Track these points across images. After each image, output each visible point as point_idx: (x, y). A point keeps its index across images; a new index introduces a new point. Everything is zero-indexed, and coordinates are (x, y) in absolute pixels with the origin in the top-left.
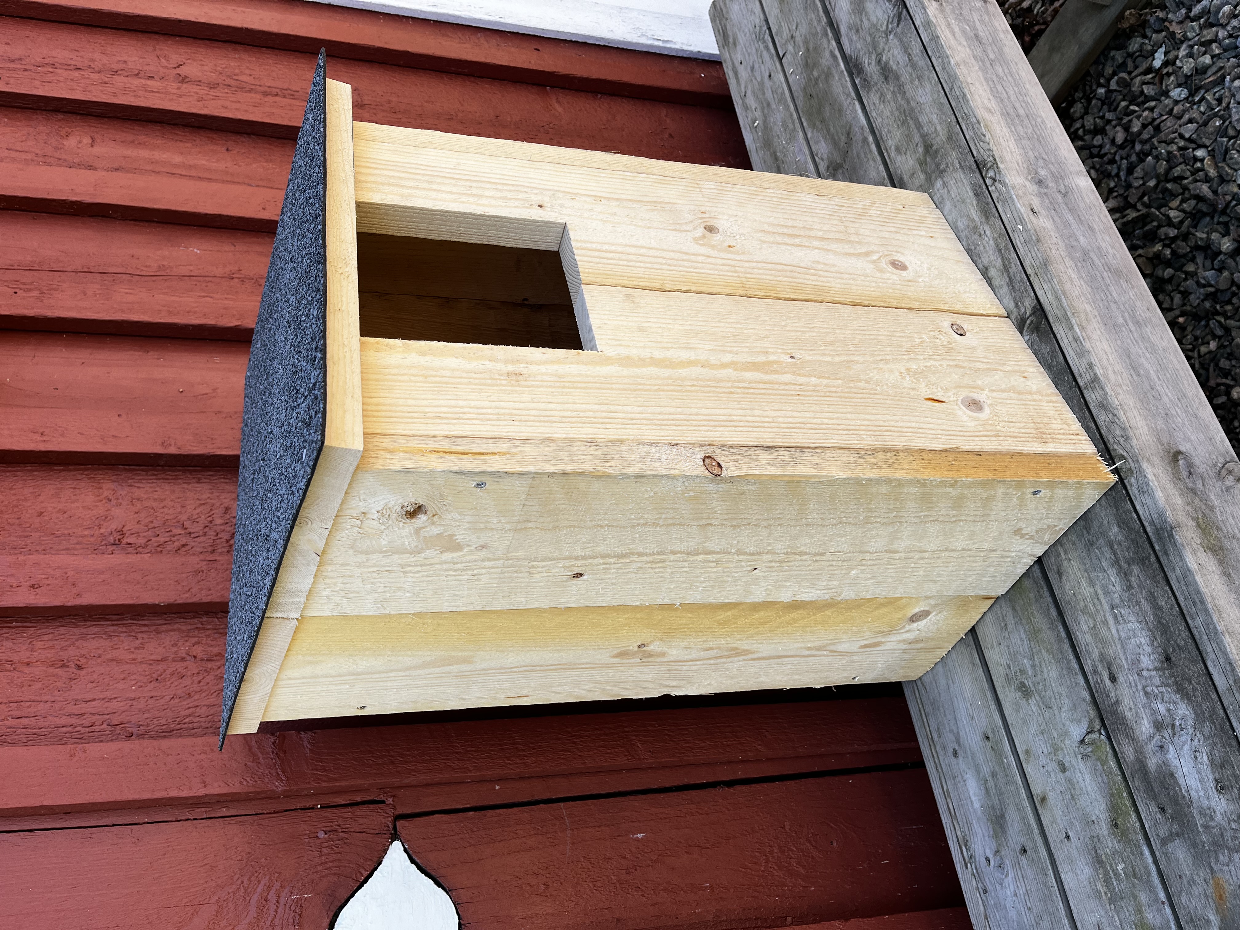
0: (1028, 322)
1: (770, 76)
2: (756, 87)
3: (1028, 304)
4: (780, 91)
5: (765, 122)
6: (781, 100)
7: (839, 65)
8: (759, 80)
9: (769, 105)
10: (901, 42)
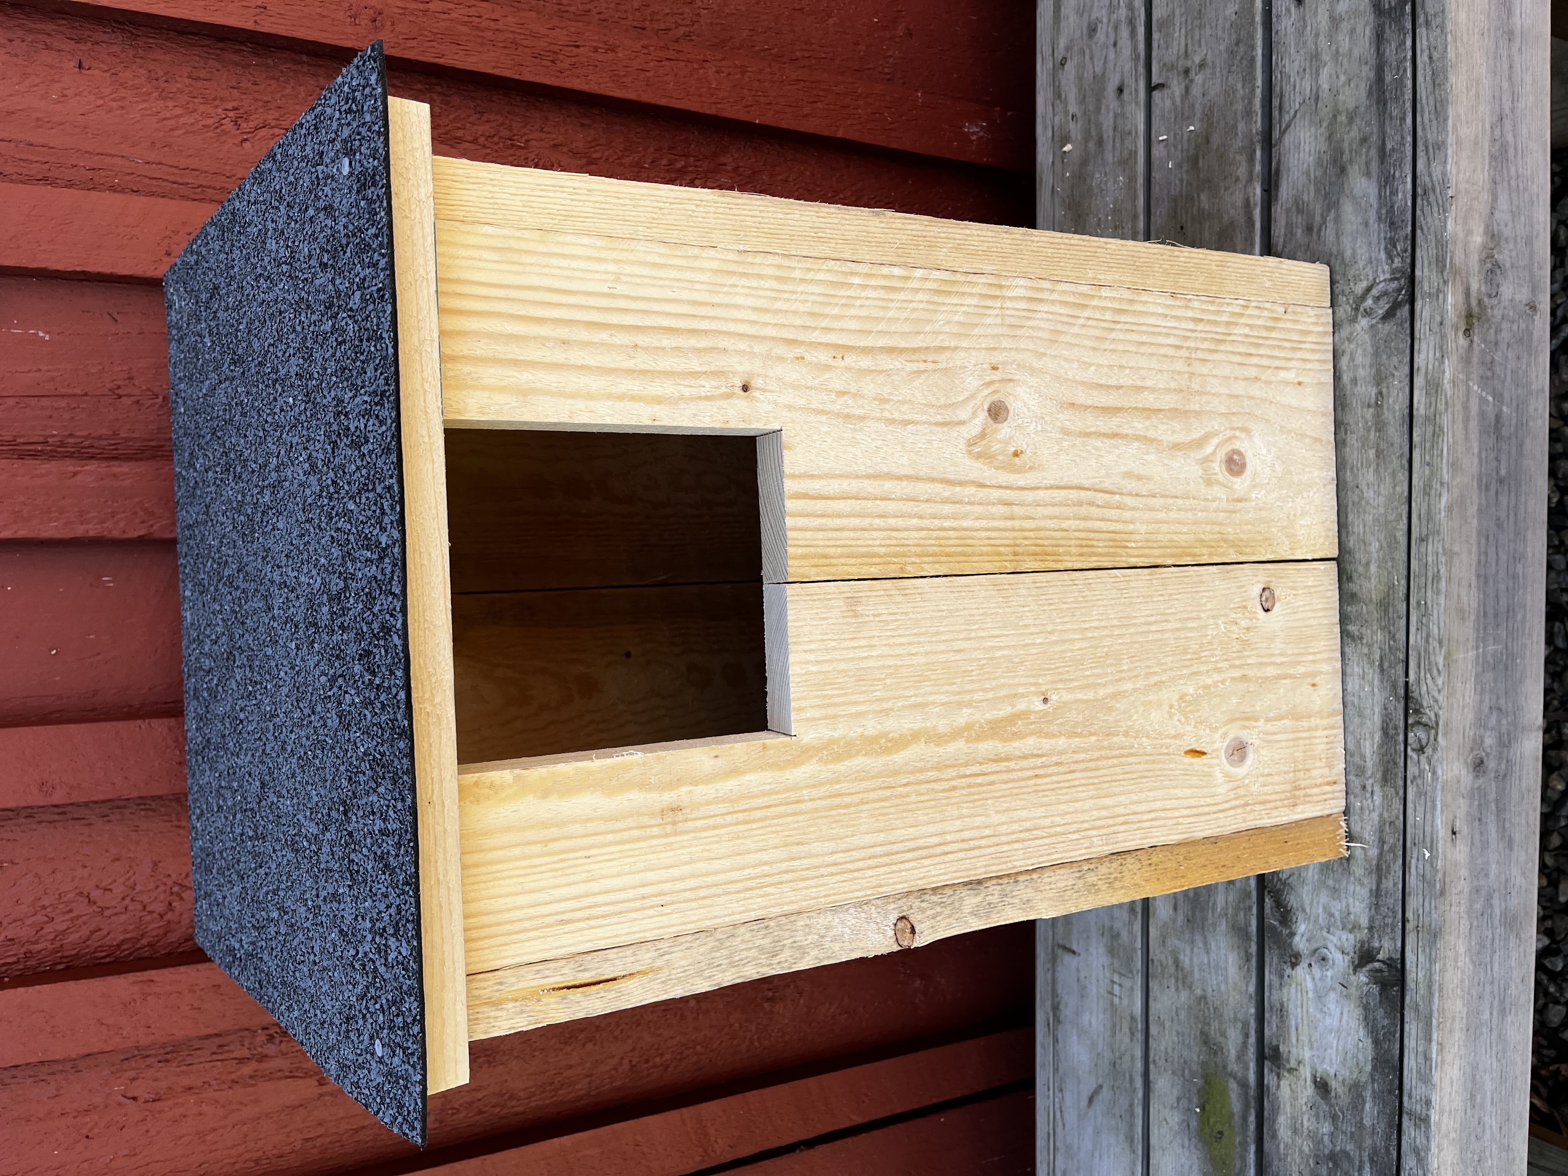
0: (1377, 965)
1: (1120, 90)
2: (1088, 76)
3: (1387, 947)
4: (1128, 143)
5: (1084, 163)
6: (1126, 162)
8: (1098, 70)
9: (1100, 142)
10: (1376, 354)
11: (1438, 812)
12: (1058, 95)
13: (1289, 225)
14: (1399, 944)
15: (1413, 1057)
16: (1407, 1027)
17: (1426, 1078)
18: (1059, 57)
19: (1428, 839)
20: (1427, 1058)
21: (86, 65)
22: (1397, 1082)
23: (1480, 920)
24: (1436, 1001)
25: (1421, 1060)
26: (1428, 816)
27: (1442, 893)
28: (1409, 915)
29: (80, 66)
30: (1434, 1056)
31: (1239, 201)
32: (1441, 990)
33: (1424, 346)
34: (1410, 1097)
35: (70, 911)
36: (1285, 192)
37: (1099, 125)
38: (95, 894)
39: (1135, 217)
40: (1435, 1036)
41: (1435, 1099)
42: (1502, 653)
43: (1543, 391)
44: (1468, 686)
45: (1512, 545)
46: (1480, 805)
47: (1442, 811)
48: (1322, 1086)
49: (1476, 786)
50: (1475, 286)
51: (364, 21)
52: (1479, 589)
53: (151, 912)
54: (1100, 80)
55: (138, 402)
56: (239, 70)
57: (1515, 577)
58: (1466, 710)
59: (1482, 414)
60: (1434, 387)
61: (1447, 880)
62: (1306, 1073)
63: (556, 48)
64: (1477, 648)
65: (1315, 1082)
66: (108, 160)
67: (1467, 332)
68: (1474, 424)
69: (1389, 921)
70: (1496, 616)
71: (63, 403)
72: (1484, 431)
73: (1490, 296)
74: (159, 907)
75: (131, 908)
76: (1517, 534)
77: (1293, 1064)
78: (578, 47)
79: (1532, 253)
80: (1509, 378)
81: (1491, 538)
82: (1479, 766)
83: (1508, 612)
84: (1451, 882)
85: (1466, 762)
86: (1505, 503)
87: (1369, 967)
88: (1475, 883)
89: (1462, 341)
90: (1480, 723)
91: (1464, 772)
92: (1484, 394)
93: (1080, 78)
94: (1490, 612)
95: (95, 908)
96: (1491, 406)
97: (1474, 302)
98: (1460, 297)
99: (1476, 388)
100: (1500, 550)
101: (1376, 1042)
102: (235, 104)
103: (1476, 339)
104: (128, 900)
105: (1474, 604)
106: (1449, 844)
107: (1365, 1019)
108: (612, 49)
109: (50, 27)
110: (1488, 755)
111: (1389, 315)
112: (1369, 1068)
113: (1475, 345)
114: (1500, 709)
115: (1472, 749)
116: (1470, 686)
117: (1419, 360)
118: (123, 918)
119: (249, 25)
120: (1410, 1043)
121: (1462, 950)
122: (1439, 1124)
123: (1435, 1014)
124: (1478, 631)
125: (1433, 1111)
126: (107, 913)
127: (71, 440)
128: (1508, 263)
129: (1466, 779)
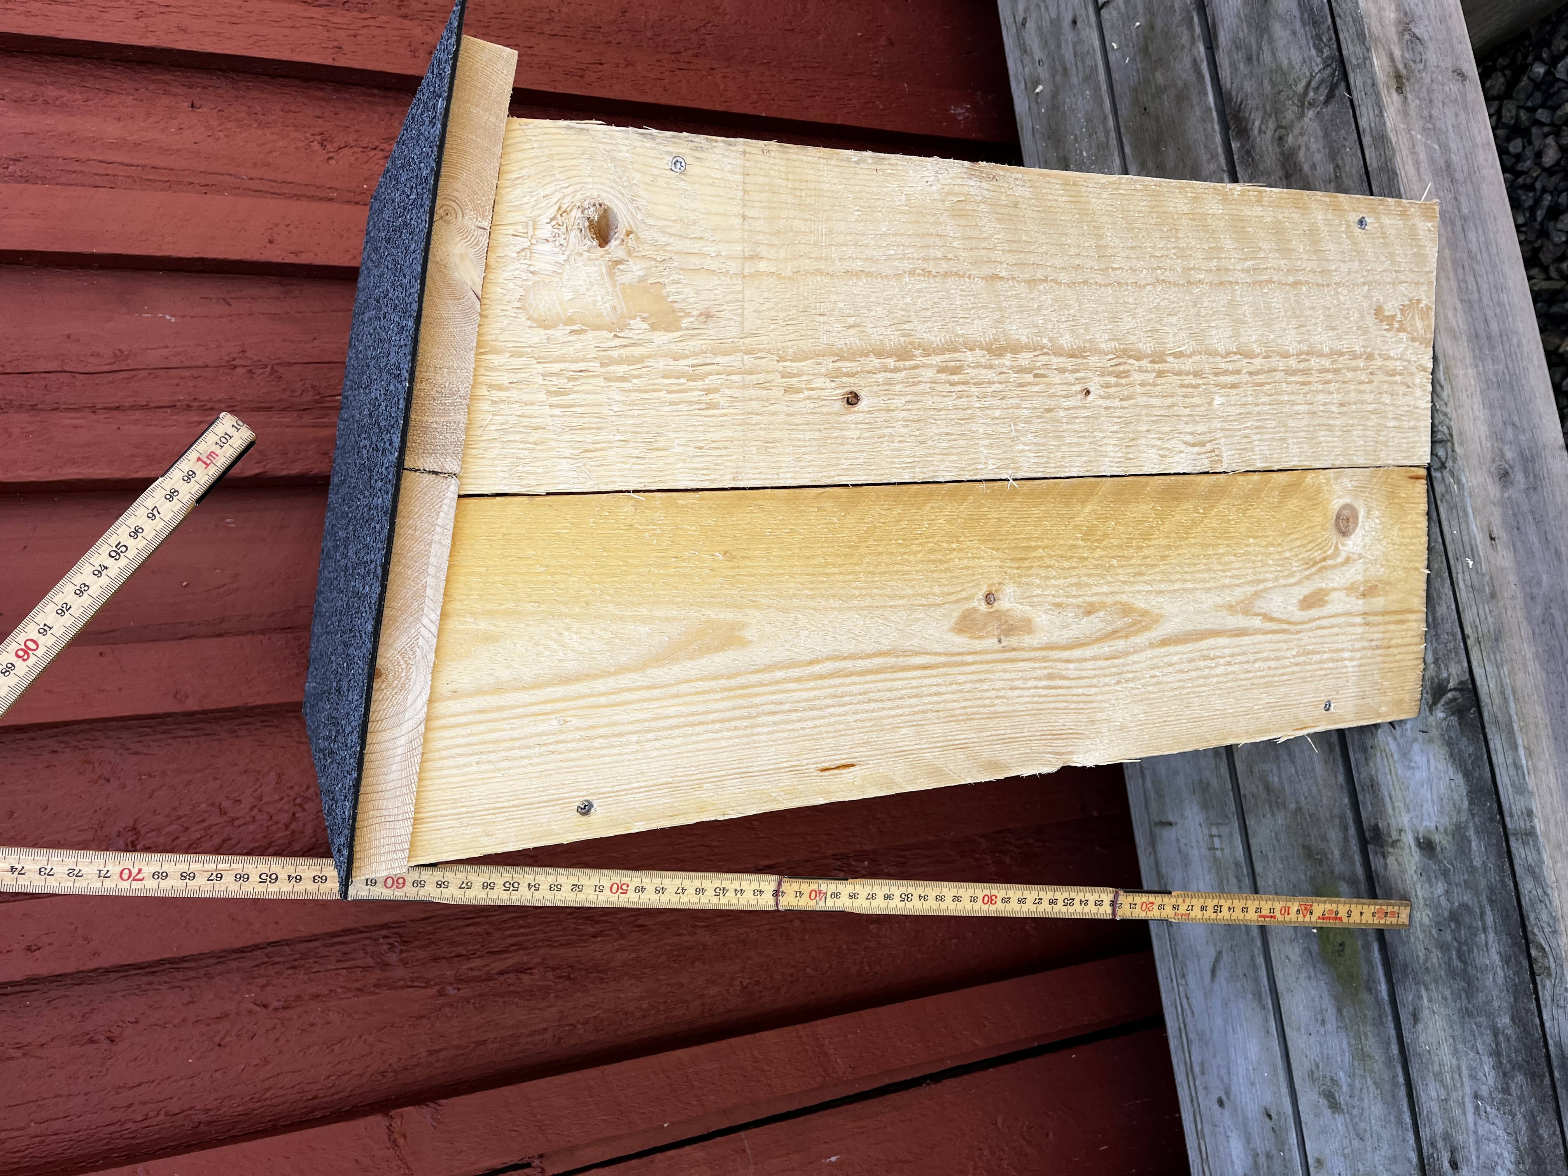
0: (1450, 695)
1: (1074, 22)
2: (1046, 23)
3: (1454, 673)
4: (1088, 62)
5: (1055, 95)
6: (1089, 78)
7: (1206, 94)
8: (1054, 15)
9: (1065, 71)
10: (1326, 135)
11: (1471, 517)
12: (1024, 50)
13: (1233, 65)
14: (1465, 664)
15: (1504, 773)
16: (1491, 745)
17: (1521, 789)
18: (1019, 19)
19: (1468, 548)
20: (1517, 767)
21: (197, 105)
22: (1495, 806)
23: (1542, 626)
24: (1512, 705)
25: (1512, 772)
26: (1463, 526)
27: (1493, 596)
28: (1468, 630)
29: (193, 106)
30: (1524, 762)
31: (1187, 62)
32: (1514, 692)
33: (1364, 110)
34: (1511, 816)
35: (203, 821)
36: (1223, 38)
37: (1062, 59)
38: (226, 805)
39: (1105, 118)
40: (1520, 742)
41: (1536, 808)
42: (1503, 373)
43: (1489, 144)
44: (1475, 400)
45: (1491, 277)
46: (1515, 515)
47: (1474, 516)
48: (1427, 846)
49: (1506, 495)
50: (1397, 53)
51: (422, 53)
52: (1465, 312)
53: (277, 823)
54: (1056, 22)
55: (250, 371)
56: (323, 103)
57: (1501, 305)
58: (1478, 422)
59: (1432, 160)
60: (1381, 139)
61: (1496, 583)
62: (1409, 839)
63: (584, 66)
64: (1476, 366)
65: (1419, 844)
66: (219, 177)
67: (1400, 89)
68: (1424, 166)
69: (1451, 646)
70: (1489, 338)
72: (1436, 174)
73: (1415, 62)
74: (285, 818)
75: (258, 818)
76: (1494, 266)
77: (1395, 835)
78: (602, 64)
79: (1449, 30)
80: (1451, 129)
81: (1467, 268)
82: (1504, 476)
83: (1501, 336)
84: (1501, 586)
85: (1490, 472)
86: (1474, 240)
87: (1442, 701)
88: (1528, 590)
89: (1395, 96)
90: (1496, 435)
91: (1489, 480)
92: (1429, 142)
93: (1040, 28)
94: (1483, 335)
95: (226, 818)
96: (1439, 152)
97: (1400, 66)
98: (1385, 60)
99: (1419, 137)
100: (1479, 279)
101: (1467, 775)
102: (321, 130)
103: (1409, 96)
104: (255, 811)
105: (1463, 326)
106: (1489, 549)
107: (1451, 755)
108: (632, 64)
109: (168, 77)
110: (1511, 467)
111: (1330, 97)
112: (1466, 805)
113: (1410, 101)
114: (1514, 425)
115: (1494, 461)
116: (1477, 400)
117: (1363, 123)
118: (251, 827)
119: (329, 62)
120: (1498, 760)
121: (1529, 655)
122: (1546, 833)
123: (1515, 718)
124: (1473, 350)
125: (1536, 820)
127: (196, 404)
128: (1426, 37)
129: (1493, 490)
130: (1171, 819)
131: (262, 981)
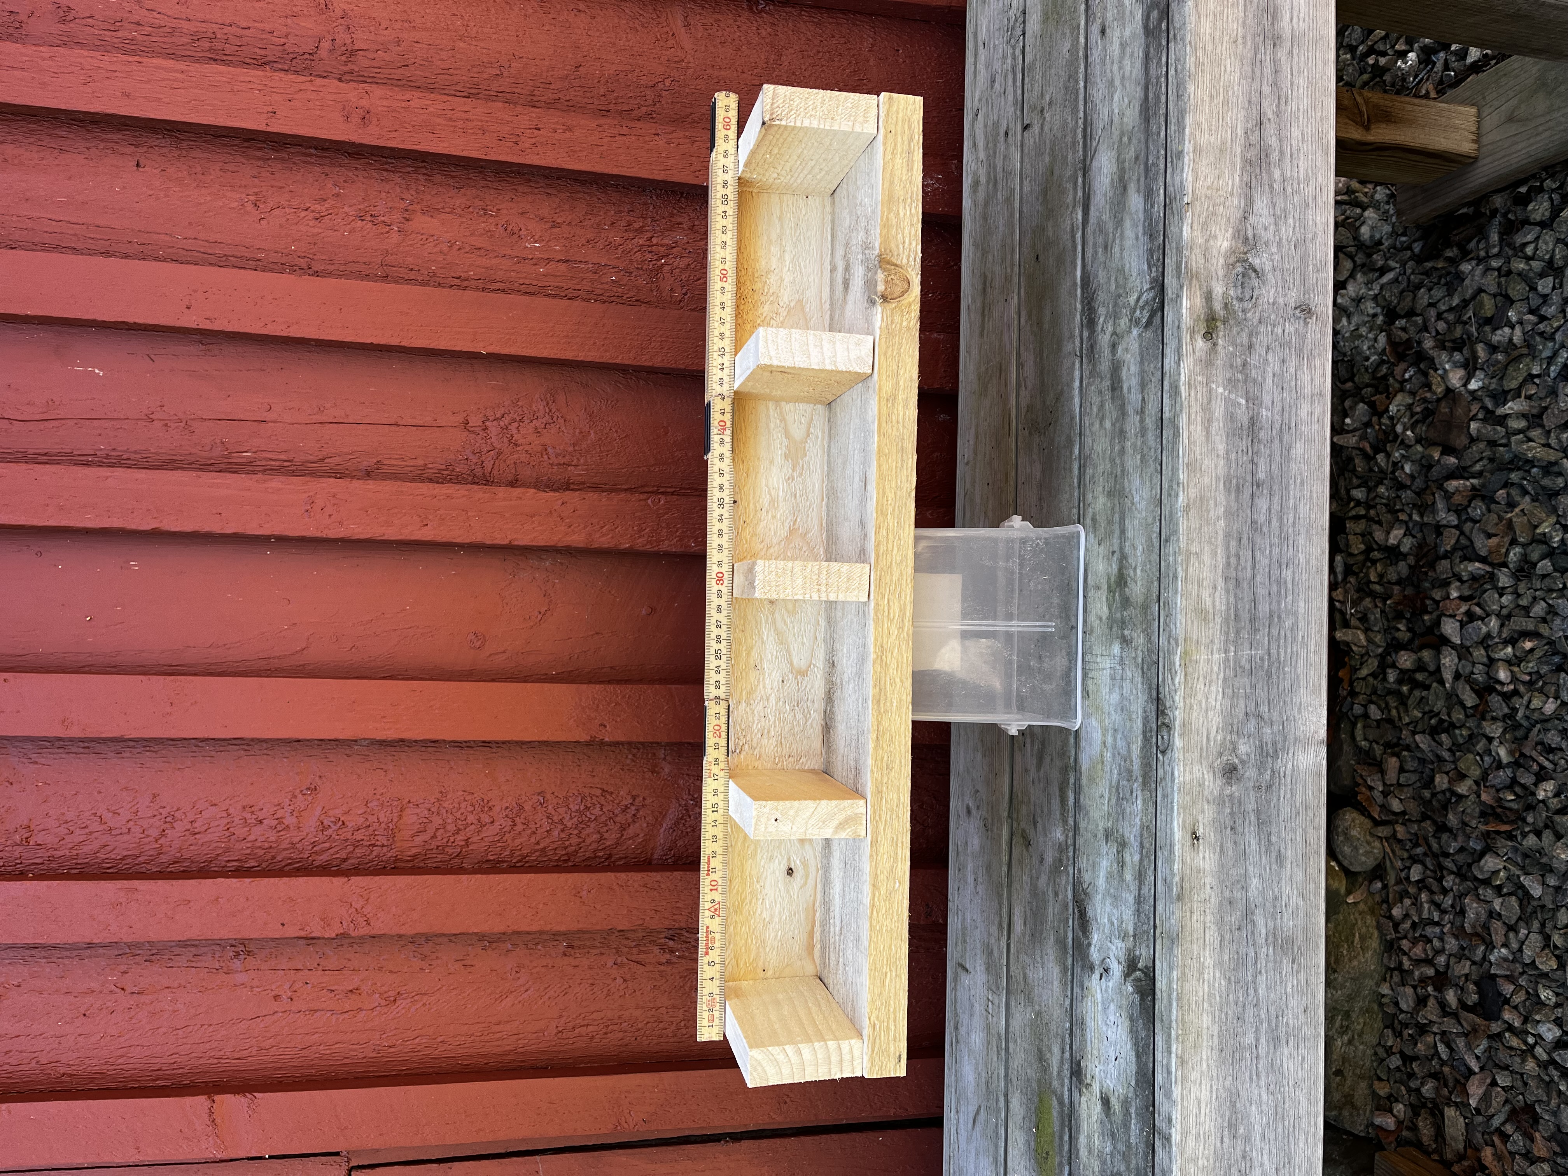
1: (1007, 133)
2: (990, 123)
3: (1145, 954)
6: (1009, 201)
8: (996, 118)
9: (995, 183)
11: (1176, 814)
12: (974, 143)
13: (1096, 247)
14: (1151, 953)
15: (1160, 1070)
16: (1156, 1040)
17: (1168, 1094)
18: (976, 106)
19: (1168, 842)
20: (1169, 1070)
21: (142, 164)
22: (1151, 1098)
23: (1236, 934)
24: (1174, 1010)
26: (1169, 819)
27: (1180, 898)
28: (1158, 923)
29: (138, 165)
30: (1173, 1070)
33: (1169, 349)
34: (1159, 1115)
35: (86, 827)
36: (1094, 213)
37: (995, 168)
38: (107, 816)
39: (1014, 249)
40: (1173, 1050)
41: (1174, 1116)
42: (1262, 659)
43: (1321, 394)
44: (1213, 688)
45: (1276, 551)
46: (1232, 814)
47: (1179, 814)
48: (1106, 1102)
49: (1227, 792)
50: (1218, 289)
51: (355, 119)
52: (1227, 591)
53: (148, 836)
54: (996, 125)
55: (166, 425)
56: (260, 163)
57: (1281, 582)
58: (1211, 714)
59: (1231, 417)
60: (1174, 390)
61: (1187, 885)
62: (1096, 1088)
63: (518, 132)
64: (1226, 651)
65: (1102, 1098)
66: (155, 236)
67: (1209, 335)
68: (1218, 425)
69: (1145, 927)
70: (1253, 620)
71: (109, 424)
72: (1233, 432)
73: (1241, 300)
74: (154, 833)
75: (133, 830)
76: (1283, 538)
77: (1088, 1081)
78: (539, 129)
79: (1304, 258)
80: (1269, 381)
81: (1245, 541)
82: (1230, 772)
83: (1271, 616)
84: (1192, 889)
85: (1211, 766)
86: (1265, 507)
87: (1133, 976)
88: (1227, 893)
89: (1200, 343)
90: (1232, 728)
91: (1208, 777)
92: (1233, 396)
93: (986, 126)
94: (1245, 616)
95: (104, 827)
96: (1244, 408)
97: (1218, 306)
98: (1199, 301)
99: (1220, 390)
100: (1258, 555)
101: (1138, 1056)
102: (256, 190)
103: (1220, 342)
104: (132, 823)
105: (1221, 606)
106: (1187, 848)
107: (1131, 1031)
108: (570, 129)
109: (117, 136)
110: (1243, 762)
111: (1149, 323)
112: (1133, 1083)
113: (1219, 348)
114: (1260, 716)
115: (1221, 754)
116: (1217, 689)
117: (1167, 364)
118: (126, 837)
119: (262, 127)
120: (1159, 1056)
121: (1209, 962)
122: (1178, 1146)
123: (1174, 1025)
124: (1227, 634)
125: (1173, 1129)
126: (114, 832)
127: (114, 454)
128: (1268, 267)
129: (1213, 784)
130: (968, 966)
131: (123, 968)
